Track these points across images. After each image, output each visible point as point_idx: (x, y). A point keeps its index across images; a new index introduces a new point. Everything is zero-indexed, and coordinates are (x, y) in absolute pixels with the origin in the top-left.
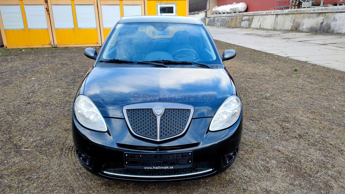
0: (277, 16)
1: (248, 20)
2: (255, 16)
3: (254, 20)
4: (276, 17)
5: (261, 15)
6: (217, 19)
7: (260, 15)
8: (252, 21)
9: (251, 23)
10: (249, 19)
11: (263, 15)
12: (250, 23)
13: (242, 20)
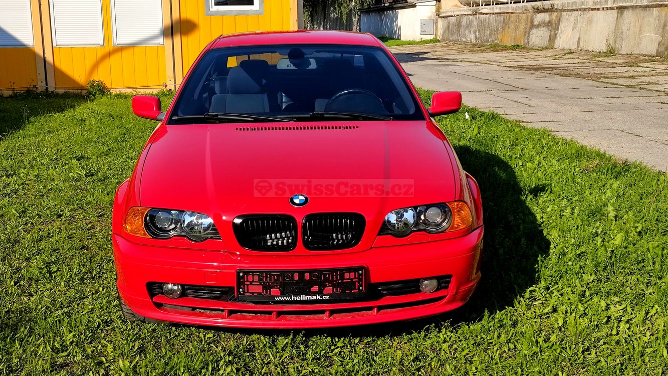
0: (621, 14)
1: (549, 24)
2: (564, 13)
3: (562, 26)
4: (619, 15)
5: (580, 9)
6: (468, 22)
7: (577, 10)
8: (558, 29)
9: (556, 35)
10: (549, 22)
11: (584, 10)
12: (553, 33)
13: (532, 26)
